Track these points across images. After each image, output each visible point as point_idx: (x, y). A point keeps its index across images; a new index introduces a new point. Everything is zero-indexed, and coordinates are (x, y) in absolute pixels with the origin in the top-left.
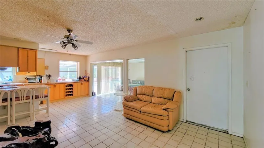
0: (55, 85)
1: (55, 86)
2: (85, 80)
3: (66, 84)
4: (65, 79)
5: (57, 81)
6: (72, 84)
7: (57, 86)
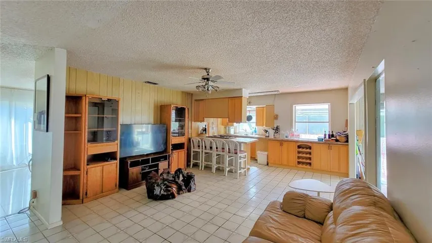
0: (282, 142)
1: (281, 145)
2: (337, 141)
3: (299, 144)
4: (299, 135)
5: (286, 137)
6: (310, 145)
7: (285, 145)
